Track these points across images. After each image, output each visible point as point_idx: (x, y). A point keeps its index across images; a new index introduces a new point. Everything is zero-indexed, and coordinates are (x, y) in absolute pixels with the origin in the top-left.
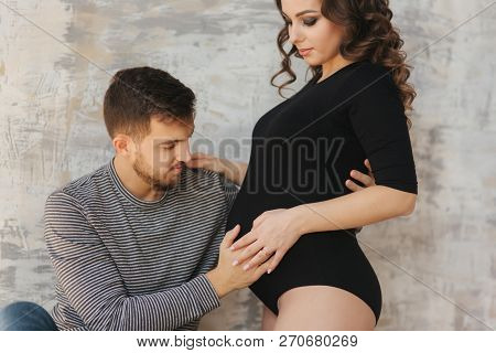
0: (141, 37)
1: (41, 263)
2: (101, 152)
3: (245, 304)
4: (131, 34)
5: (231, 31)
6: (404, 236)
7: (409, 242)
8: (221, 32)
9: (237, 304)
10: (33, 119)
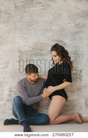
0: (30, 57)
1: (15, 93)
2: (24, 75)
3: (48, 100)
4: (29, 57)
5: (45, 55)
6: (76, 88)
7: (76, 89)
8: (43, 56)
9: (47, 100)
10: (14, 70)
